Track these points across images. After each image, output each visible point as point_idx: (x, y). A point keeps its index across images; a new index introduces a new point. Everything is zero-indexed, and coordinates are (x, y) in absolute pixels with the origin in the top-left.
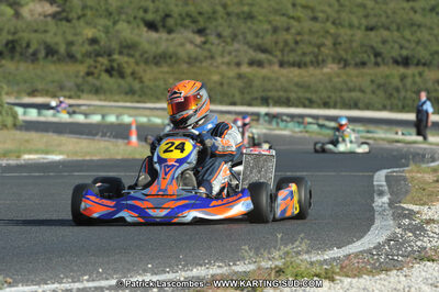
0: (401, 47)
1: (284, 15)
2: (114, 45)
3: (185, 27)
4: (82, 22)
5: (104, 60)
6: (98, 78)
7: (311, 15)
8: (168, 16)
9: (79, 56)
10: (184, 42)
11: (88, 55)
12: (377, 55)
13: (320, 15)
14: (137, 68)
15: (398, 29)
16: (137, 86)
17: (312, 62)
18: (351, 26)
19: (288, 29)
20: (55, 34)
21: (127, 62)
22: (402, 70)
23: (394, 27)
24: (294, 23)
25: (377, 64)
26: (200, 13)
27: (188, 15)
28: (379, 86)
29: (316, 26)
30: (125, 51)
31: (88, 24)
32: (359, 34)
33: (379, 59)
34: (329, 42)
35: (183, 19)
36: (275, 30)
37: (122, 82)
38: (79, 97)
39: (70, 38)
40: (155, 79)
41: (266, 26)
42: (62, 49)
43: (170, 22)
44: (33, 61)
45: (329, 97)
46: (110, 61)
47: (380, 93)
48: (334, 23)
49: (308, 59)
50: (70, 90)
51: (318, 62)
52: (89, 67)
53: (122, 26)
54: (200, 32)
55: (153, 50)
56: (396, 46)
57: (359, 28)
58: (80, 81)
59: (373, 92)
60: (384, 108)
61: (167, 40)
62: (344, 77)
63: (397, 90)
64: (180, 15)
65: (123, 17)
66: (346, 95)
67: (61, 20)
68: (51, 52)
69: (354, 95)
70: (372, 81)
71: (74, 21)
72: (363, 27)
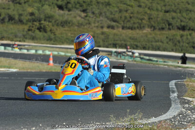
0: (181, 21)
1: (125, 4)
2: (42, 16)
3: (77, 8)
4: (26, 4)
5: (37, 24)
6: (34, 32)
7: (138, 4)
8: (68, 3)
9: (25, 21)
10: (76, 16)
11: (29, 21)
12: (169, 24)
13: (142, 4)
14: (53, 28)
15: (180, 12)
16: (52, 36)
17: (138, 27)
18: (157, 10)
19: (126, 11)
20: (13, 10)
21: (48, 25)
22: (181, 32)
23: (178, 11)
24: (130, 8)
25: (169, 29)
26: (84, 2)
27: (78, 3)
28: (170, 40)
29: (141, 10)
30: (47, 19)
31: (29, 5)
32: (161, 14)
33: (171, 27)
34: (146, 18)
35: (76, 5)
36: (120, 11)
37: (45, 34)
38: (24, 41)
39: (21, 12)
40: (61, 34)
41: (116, 9)
42: (17, 17)
43: (70, 6)
44: (2, 23)
45: (146, 45)
46: (40, 24)
47: (171, 43)
48: (149, 8)
49: (136, 26)
50: (20, 38)
51: (141, 27)
52: (29, 27)
53: (46, 7)
54: (84, 11)
55: (61, 19)
56: (179, 20)
57: (161, 11)
58: (25, 33)
59: (167, 43)
60: (172, 51)
61: (68, 14)
62: (154, 35)
63: (179, 42)
64: (74, 2)
65: (47, 2)
66: (154, 44)
67: (16, 3)
68: (11, 19)
69: (157, 43)
70: (167, 37)
71: (23, 4)
72: (163, 11)
